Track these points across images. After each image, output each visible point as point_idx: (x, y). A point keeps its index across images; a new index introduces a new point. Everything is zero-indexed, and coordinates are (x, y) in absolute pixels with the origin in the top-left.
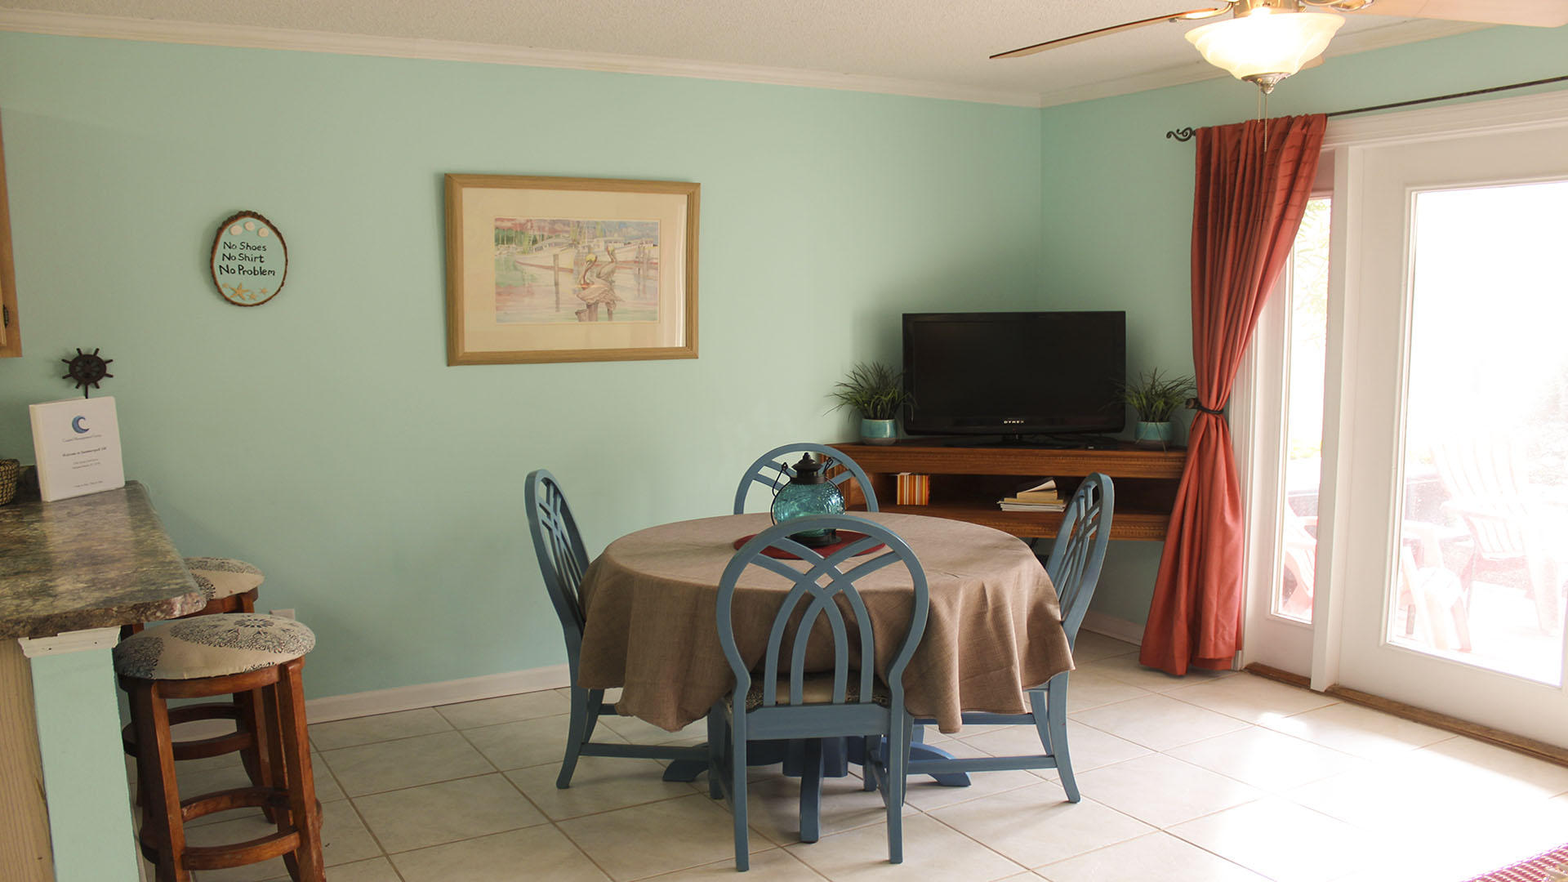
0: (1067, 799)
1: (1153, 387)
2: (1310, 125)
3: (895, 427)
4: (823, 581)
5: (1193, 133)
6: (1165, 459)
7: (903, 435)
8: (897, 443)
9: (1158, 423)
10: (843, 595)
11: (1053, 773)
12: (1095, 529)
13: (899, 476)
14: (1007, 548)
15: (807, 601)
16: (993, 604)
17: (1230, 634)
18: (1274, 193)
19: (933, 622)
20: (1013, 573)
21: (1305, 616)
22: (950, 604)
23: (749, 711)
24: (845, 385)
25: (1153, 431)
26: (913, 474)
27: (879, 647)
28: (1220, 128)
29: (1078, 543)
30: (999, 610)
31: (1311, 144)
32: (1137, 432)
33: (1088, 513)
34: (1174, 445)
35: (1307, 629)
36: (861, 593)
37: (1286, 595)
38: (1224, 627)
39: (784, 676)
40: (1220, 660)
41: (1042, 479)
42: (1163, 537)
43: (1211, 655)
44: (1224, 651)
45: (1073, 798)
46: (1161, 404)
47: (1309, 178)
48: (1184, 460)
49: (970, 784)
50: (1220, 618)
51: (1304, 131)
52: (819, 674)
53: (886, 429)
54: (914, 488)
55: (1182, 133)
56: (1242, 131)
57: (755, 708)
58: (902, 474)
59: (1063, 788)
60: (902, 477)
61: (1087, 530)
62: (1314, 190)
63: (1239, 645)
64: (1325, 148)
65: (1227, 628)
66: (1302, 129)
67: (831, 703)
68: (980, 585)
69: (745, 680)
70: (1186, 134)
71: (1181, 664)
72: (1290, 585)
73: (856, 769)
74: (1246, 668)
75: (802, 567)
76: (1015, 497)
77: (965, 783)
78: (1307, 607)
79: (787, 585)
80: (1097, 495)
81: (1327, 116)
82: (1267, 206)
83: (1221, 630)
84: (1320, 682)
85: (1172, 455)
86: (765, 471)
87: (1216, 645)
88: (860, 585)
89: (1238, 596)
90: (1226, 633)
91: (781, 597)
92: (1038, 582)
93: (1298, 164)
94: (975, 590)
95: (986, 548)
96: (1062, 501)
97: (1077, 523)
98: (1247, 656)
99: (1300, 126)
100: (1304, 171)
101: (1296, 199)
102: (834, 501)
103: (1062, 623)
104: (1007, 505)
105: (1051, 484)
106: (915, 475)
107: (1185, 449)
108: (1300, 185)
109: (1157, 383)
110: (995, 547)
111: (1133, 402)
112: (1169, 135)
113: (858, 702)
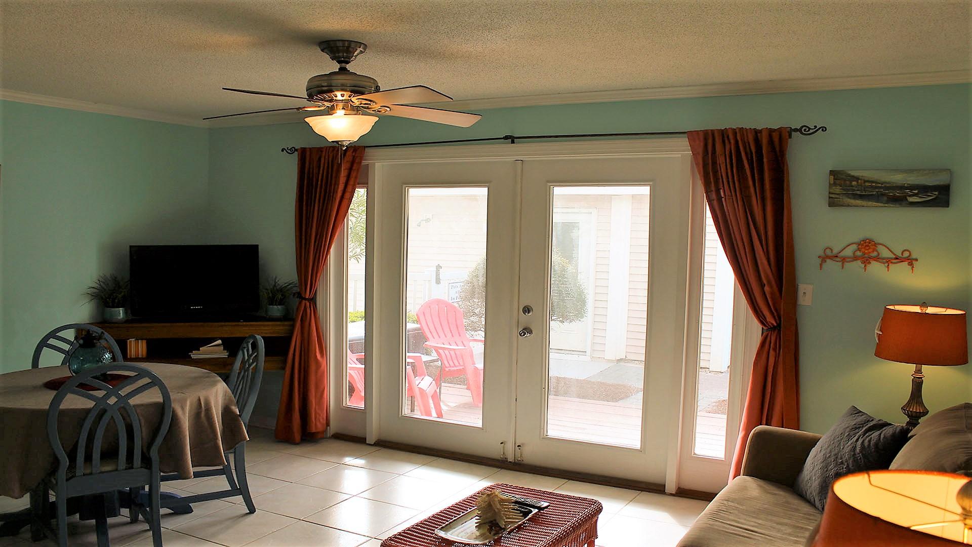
0: (249, 512)
1: (275, 286)
2: (356, 150)
3: (126, 313)
4: (112, 400)
5: (296, 150)
6: (283, 325)
7: (130, 317)
8: (127, 321)
9: (279, 306)
10: (123, 408)
11: (239, 499)
12: (255, 364)
13: (128, 341)
14: (207, 377)
15: (103, 412)
16: (205, 407)
17: (323, 419)
18: (338, 185)
19: (175, 420)
20: (214, 390)
21: (362, 405)
22: (183, 409)
23: (67, 480)
24: (93, 288)
25: (276, 310)
26: (137, 339)
27: (144, 434)
28: (310, 149)
29: (245, 373)
30: (208, 410)
31: (357, 160)
32: (266, 311)
33: (249, 356)
34: (288, 317)
35: (363, 412)
36: (134, 406)
37: (351, 395)
38: (320, 415)
39: (88, 458)
40: (318, 433)
41: (215, 339)
42: (284, 368)
43: (314, 430)
44: (320, 427)
45: (252, 510)
46: (279, 296)
47: (356, 178)
48: (293, 326)
49: (193, 511)
50: (318, 411)
51: (354, 154)
52: (110, 454)
53: (120, 313)
54: (137, 347)
55: (290, 149)
56: (322, 151)
57: (71, 478)
58: (130, 340)
59: (246, 507)
60: (131, 341)
61: (250, 366)
62: (358, 184)
63: (328, 424)
64: (364, 162)
65: (321, 415)
66: (353, 152)
67: (117, 470)
68: (197, 398)
69: (65, 461)
70: (293, 150)
71: (297, 436)
72: (352, 390)
73: (125, 512)
74: (332, 436)
75: (100, 394)
76: (199, 350)
77: (190, 511)
78: (361, 401)
79: (90, 404)
80: (255, 346)
81: (365, 147)
82: (335, 192)
83: (318, 416)
84: (371, 439)
85: (286, 323)
86: (52, 341)
87: (316, 424)
88: (133, 401)
89: (326, 397)
90: (321, 418)
91: (87, 411)
92: (226, 395)
93: (350, 170)
94: (195, 400)
95: (195, 378)
96: (226, 351)
97: (243, 362)
98: (333, 428)
99: (352, 151)
100: (353, 174)
101: (349, 189)
102: (107, 356)
103: (240, 416)
104: (195, 355)
105: (219, 342)
106: (138, 340)
107: (294, 320)
108: (351, 182)
109: (277, 285)
110: (201, 377)
111: (264, 295)
112: (282, 151)
113: (132, 468)
